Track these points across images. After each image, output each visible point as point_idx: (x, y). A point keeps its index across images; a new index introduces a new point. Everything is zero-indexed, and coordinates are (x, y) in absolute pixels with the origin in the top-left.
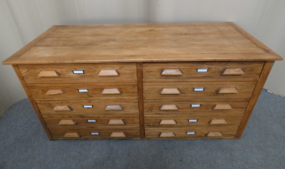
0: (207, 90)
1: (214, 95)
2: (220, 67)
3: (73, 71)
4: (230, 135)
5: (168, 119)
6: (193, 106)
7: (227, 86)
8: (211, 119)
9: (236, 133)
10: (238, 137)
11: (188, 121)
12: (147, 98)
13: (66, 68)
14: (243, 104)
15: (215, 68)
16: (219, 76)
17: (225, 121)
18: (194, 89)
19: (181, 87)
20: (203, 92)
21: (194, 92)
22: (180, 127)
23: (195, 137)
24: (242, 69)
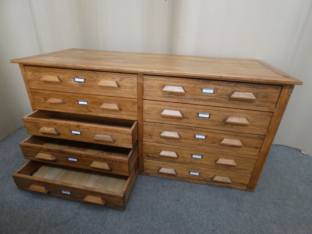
0: (213, 118)
1: (222, 126)
2: (228, 89)
3: (74, 78)
4: (241, 184)
5: (169, 151)
6: (197, 136)
7: (236, 114)
8: (218, 158)
9: (248, 182)
10: (251, 188)
11: (192, 156)
12: (146, 120)
13: (68, 74)
14: (256, 142)
15: (223, 89)
16: (227, 101)
17: (235, 162)
18: (198, 114)
19: (184, 110)
20: (209, 119)
21: (198, 118)
22: (182, 163)
23: (199, 180)
24: (253, 93)
